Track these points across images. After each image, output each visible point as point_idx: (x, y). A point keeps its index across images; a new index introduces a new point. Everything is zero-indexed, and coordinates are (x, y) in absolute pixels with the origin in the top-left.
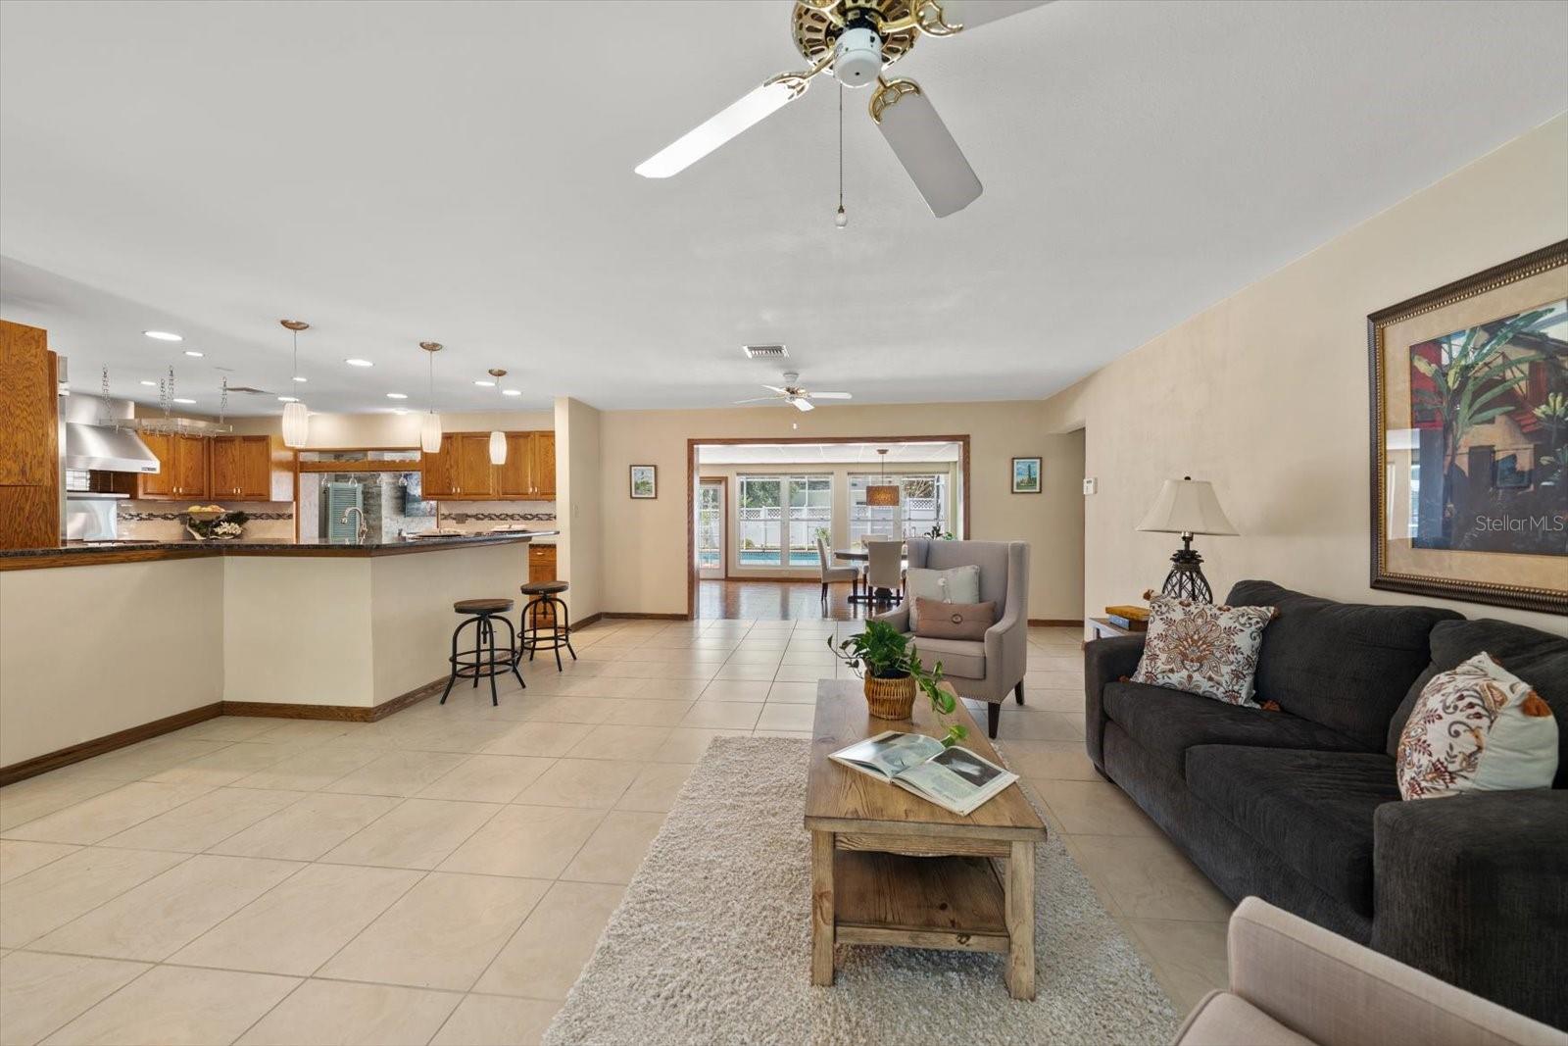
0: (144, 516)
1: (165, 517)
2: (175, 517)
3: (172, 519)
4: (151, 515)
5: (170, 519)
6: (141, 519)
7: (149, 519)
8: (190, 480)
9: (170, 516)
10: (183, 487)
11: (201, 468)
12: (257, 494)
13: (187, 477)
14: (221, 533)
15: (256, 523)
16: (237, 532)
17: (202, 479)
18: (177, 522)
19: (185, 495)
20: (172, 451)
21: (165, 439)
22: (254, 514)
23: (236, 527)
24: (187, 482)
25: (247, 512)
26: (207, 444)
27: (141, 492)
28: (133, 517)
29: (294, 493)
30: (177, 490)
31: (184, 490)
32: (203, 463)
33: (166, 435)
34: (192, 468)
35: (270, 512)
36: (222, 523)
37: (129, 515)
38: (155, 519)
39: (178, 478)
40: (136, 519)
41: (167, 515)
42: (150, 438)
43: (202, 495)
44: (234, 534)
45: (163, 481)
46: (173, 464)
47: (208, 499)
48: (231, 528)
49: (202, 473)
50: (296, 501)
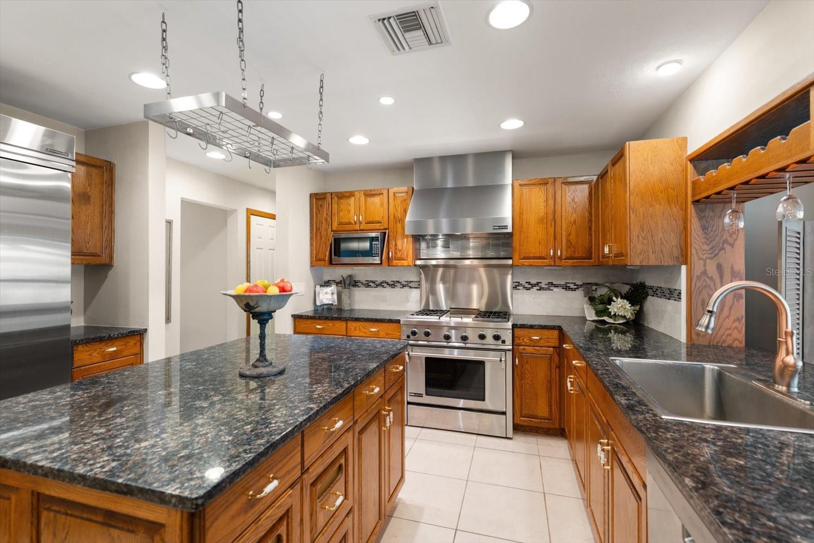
0: (543, 286)
1: (566, 288)
2: (578, 287)
3: (574, 290)
4: (551, 284)
5: (572, 290)
6: (541, 289)
7: (549, 289)
8: (573, 238)
9: (572, 286)
10: (564, 248)
11: (587, 220)
12: (619, 255)
13: (570, 234)
14: (612, 313)
15: (653, 304)
16: (629, 315)
17: (590, 235)
18: (579, 293)
19: (567, 258)
20: (551, 202)
21: (543, 188)
22: (651, 288)
23: (628, 306)
24: (568, 241)
25: (647, 284)
26: (595, 186)
27: (516, 257)
28: (533, 286)
29: (681, 248)
30: (555, 253)
31: (564, 252)
32: (590, 214)
33: (544, 183)
34: (575, 222)
35: (663, 285)
36: (614, 298)
37: (529, 283)
38: (555, 289)
39: (558, 236)
40: (535, 288)
41: (568, 285)
42: (526, 190)
43: (591, 259)
44: (624, 317)
45: (540, 242)
46: (552, 219)
47: (597, 264)
48: (621, 307)
49: (590, 228)
50: (686, 264)
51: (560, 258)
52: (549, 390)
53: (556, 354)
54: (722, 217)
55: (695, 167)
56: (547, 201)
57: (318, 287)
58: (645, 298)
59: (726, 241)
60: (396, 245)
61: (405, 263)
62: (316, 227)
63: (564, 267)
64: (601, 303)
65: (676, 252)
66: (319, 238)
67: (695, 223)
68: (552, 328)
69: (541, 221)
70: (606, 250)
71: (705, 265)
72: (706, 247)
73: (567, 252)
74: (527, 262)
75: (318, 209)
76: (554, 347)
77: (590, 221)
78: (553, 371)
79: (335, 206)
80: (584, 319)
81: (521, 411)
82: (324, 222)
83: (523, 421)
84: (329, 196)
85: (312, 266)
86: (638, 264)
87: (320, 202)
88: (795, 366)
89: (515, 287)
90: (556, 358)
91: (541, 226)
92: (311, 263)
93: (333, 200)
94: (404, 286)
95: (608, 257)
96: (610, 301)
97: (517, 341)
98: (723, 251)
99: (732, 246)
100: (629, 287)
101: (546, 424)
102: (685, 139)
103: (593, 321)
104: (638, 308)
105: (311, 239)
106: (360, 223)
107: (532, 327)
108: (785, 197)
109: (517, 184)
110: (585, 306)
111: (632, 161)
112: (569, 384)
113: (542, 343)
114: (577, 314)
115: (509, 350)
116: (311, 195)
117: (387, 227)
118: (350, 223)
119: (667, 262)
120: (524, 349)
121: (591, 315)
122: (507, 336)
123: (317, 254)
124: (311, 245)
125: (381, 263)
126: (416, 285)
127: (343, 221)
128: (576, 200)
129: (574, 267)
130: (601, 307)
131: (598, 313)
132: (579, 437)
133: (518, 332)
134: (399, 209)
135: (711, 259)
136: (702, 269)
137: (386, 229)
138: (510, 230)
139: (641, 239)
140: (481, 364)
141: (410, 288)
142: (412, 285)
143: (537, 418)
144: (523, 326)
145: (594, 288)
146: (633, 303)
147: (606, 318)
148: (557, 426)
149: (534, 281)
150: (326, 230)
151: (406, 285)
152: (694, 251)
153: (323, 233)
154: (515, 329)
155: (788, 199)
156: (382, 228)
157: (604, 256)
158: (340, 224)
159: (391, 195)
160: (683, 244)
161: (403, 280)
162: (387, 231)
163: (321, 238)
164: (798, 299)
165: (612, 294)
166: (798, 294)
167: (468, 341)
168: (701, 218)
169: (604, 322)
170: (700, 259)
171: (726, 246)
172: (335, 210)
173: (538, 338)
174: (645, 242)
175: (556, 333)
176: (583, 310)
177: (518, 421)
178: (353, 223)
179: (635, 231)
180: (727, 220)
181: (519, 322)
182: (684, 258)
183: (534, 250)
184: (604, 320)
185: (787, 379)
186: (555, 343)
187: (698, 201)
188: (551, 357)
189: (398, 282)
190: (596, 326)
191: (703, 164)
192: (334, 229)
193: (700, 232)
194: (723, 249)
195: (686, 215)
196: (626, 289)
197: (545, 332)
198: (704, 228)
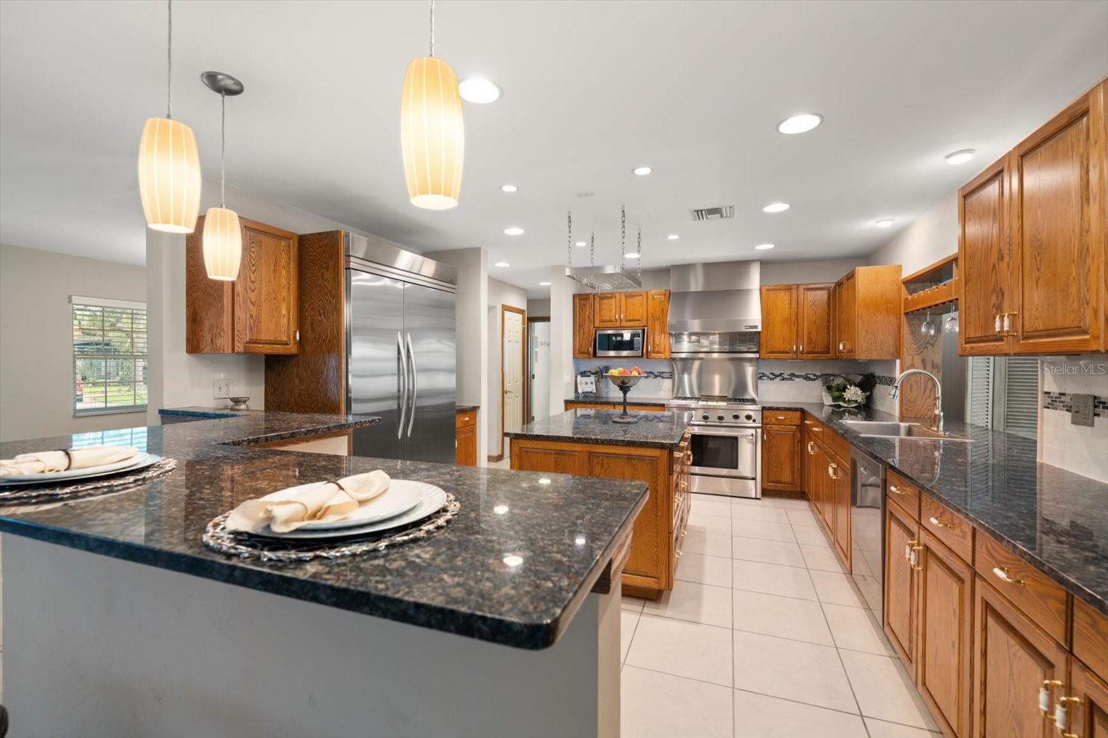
0: (786, 376)
1: (807, 378)
2: (817, 377)
3: (814, 380)
4: (793, 375)
5: (812, 380)
6: (783, 379)
7: (791, 379)
8: (813, 335)
9: (812, 377)
10: (805, 343)
11: (826, 321)
12: (851, 351)
13: (810, 333)
14: (847, 399)
15: (880, 389)
16: (860, 400)
17: (829, 333)
18: (819, 383)
19: (808, 353)
20: (794, 305)
21: (788, 293)
22: (879, 377)
23: (859, 392)
24: (810, 339)
25: (876, 374)
26: (833, 291)
27: (763, 351)
28: (776, 376)
29: (896, 346)
30: (797, 348)
31: (806, 348)
32: (829, 315)
33: (788, 288)
34: (815, 322)
35: (886, 375)
36: (848, 387)
37: (773, 374)
38: (796, 379)
39: (800, 334)
40: (778, 379)
41: (809, 376)
42: (772, 294)
43: (829, 353)
44: (856, 401)
45: (784, 340)
46: (795, 319)
47: (834, 357)
48: (854, 394)
49: (828, 327)
50: (900, 358)
51: (802, 353)
52: (792, 460)
53: (798, 431)
54: (920, 326)
55: (907, 288)
56: (790, 304)
57: (579, 376)
58: (874, 386)
59: (928, 342)
60: (654, 340)
61: (662, 356)
62: (580, 324)
63: (805, 360)
64: (837, 391)
65: (892, 350)
66: (582, 334)
67: (906, 329)
68: (796, 410)
69: (786, 321)
70: (841, 347)
71: (913, 360)
72: (914, 347)
73: (808, 347)
74: (772, 356)
75: (581, 309)
76: (797, 426)
77: (829, 321)
78: (796, 445)
79: (597, 305)
80: (822, 405)
81: (768, 478)
82: (587, 320)
83: (771, 486)
84: (591, 297)
85: (575, 357)
86: (864, 358)
87: (583, 302)
88: (939, 415)
89: (760, 377)
90: (799, 434)
91: (785, 325)
92: (574, 355)
93: (595, 301)
94: (656, 376)
95: (843, 352)
96: (844, 389)
97: (765, 421)
98: (926, 350)
99: (933, 346)
100: (861, 377)
101: (789, 488)
102: (900, 267)
103: (830, 406)
104: (868, 394)
105: (574, 334)
106: (621, 320)
107: (778, 409)
108: (950, 319)
109: (764, 289)
110: (823, 393)
111: (860, 281)
112: (809, 448)
113: (788, 422)
114: (816, 401)
115: (759, 428)
116: (574, 295)
117: (645, 324)
118: (611, 321)
119: (886, 357)
120: (771, 427)
121: (828, 400)
122: (757, 416)
123: (580, 346)
124: (574, 339)
125: (642, 356)
126: (668, 375)
127: (604, 318)
128: (816, 303)
129: (813, 359)
130: (837, 394)
131: (835, 399)
132: (817, 499)
133: (767, 413)
134: (657, 309)
135: (917, 355)
136: (911, 362)
137: (645, 326)
138: (759, 329)
139: (866, 340)
140: (735, 439)
141: (663, 378)
142: (664, 375)
143: (782, 483)
144: (771, 409)
145: (831, 378)
146: (864, 390)
147: (841, 403)
148: (799, 489)
149: (777, 373)
150: (589, 327)
151: (659, 375)
152: (905, 349)
153: (586, 329)
154: (764, 411)
155: (951, 320)
156: (641, 325)
157: (840, 351)
158: (602, 321)
159: (650, 297)
160: (898, 342)
161: (656, 370)
162: (646, 328)
163: (584, 334)
164: (988, 385)
165: (847, 383)
166: (988, 382)
167: (724, 421)
168: (910, 325)
169: (840, 406)
170: (909, 354)
171: (928, 345)
172: (597, 309)
173: (783, 418)
174: (870, 342)
175: (798, 414)
176: (822, 397)
177: (765, 486)
178: (614, 320)
179: (862, 333)
180: (923, 329)
181: (767, 406)
182: (898, 353)
183: (780, 345)
184: (839, 405)
185: (937, 423)
186: (797, 422)
187: (907, 313)
188: (794, 435)
189: (651, 373)
190: (833, 410)
191: (913, 286)
192: (596, 325)
193: (910, 336)
194: (926, 347)
195: (900, 323)
196: (859, 379)
197: (789, 413)
198: (912, 333)
